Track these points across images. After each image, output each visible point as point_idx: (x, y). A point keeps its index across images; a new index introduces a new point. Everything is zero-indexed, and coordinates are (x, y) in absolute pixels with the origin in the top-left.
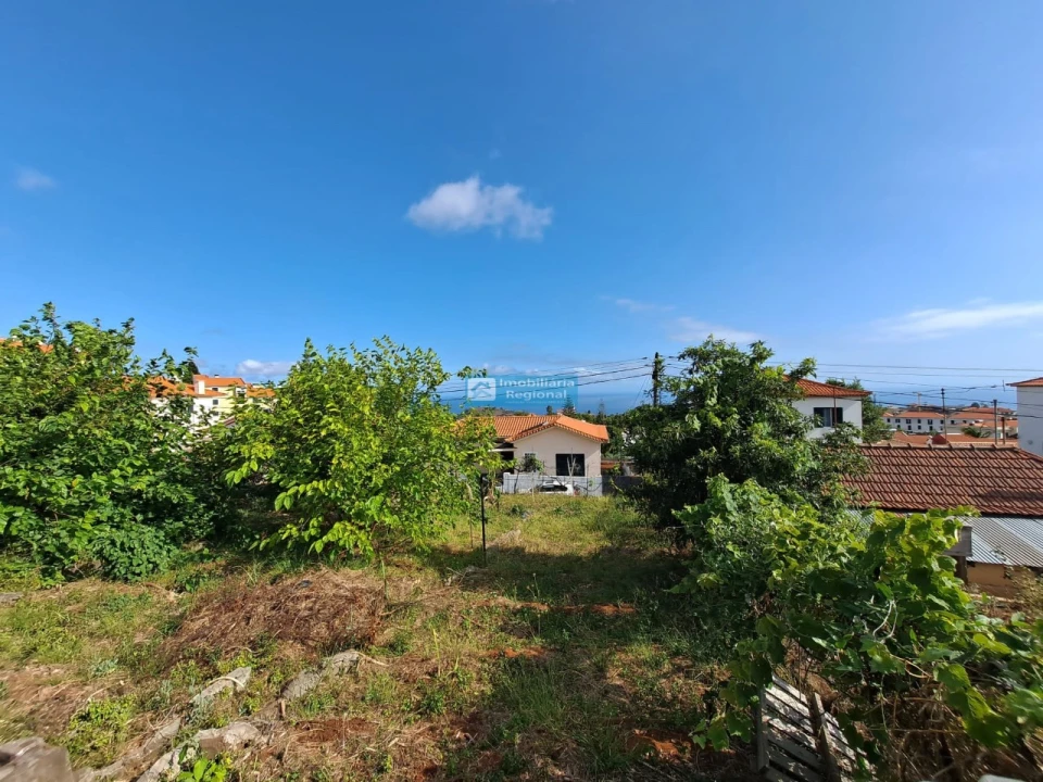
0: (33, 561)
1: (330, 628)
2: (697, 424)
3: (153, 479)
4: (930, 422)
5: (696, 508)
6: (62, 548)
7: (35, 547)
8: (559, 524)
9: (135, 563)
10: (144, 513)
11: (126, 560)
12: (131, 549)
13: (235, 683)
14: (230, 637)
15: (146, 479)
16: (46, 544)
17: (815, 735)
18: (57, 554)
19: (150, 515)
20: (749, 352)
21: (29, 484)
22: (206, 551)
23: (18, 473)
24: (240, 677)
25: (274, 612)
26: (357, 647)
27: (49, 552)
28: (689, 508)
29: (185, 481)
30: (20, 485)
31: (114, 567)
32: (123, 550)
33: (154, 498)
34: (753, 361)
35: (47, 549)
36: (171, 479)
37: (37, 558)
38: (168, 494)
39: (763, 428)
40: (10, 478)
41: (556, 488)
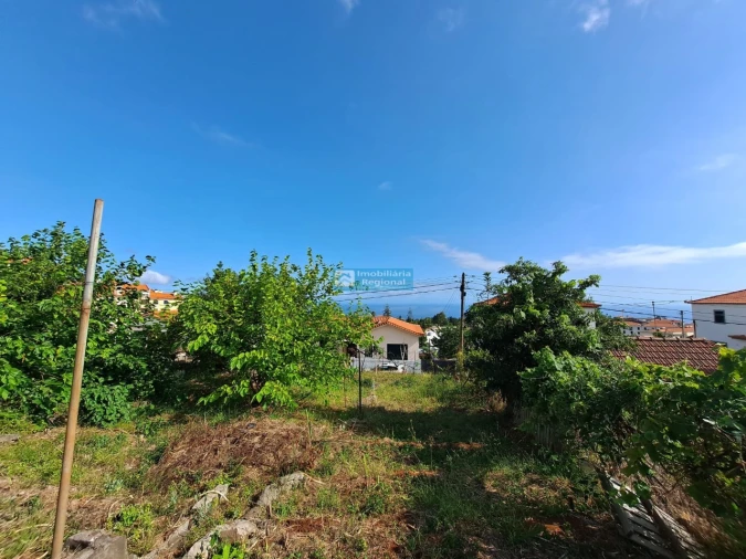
0: (23, 412)
1: (277, 457)
2: (523, 314)
3: (113, 351)
4: (631, 329)
5: (534, 370)
6: (46, 402)
7: (25, 399)
8: (401, 392)
9: (108, 413)
10: (105, 376)
11: (102, 410)
12: (105, 402)
13: (219, 495)
14: (205, 463)
15: (108, 350)
16: (33, 398)
17: (649, 514)
18: (42, 407)
19: (110, 379)
20: (551, 269)
21: (26, 350)
22: (152, 407)
23: (15, 342)
24: (221, 490)
25: (234, 446)
26: (303, 470)
27: (35, 405)
28: (529, 370)
29: (138, 353)
30: (19, 351)
31: (91, 416)
32: (99, 402)
33: (114, 365)
34: (554, 274)
35: (34, 402)
36: (126, 351)
37: (26, 409)
38: (125, 362)
39: (566, 318)
40: (10, 346)
41: (389, 368)
